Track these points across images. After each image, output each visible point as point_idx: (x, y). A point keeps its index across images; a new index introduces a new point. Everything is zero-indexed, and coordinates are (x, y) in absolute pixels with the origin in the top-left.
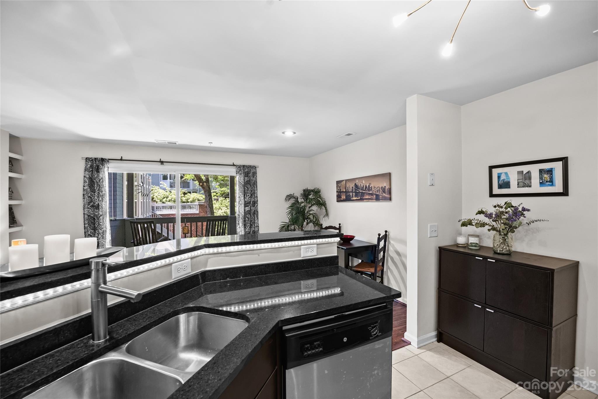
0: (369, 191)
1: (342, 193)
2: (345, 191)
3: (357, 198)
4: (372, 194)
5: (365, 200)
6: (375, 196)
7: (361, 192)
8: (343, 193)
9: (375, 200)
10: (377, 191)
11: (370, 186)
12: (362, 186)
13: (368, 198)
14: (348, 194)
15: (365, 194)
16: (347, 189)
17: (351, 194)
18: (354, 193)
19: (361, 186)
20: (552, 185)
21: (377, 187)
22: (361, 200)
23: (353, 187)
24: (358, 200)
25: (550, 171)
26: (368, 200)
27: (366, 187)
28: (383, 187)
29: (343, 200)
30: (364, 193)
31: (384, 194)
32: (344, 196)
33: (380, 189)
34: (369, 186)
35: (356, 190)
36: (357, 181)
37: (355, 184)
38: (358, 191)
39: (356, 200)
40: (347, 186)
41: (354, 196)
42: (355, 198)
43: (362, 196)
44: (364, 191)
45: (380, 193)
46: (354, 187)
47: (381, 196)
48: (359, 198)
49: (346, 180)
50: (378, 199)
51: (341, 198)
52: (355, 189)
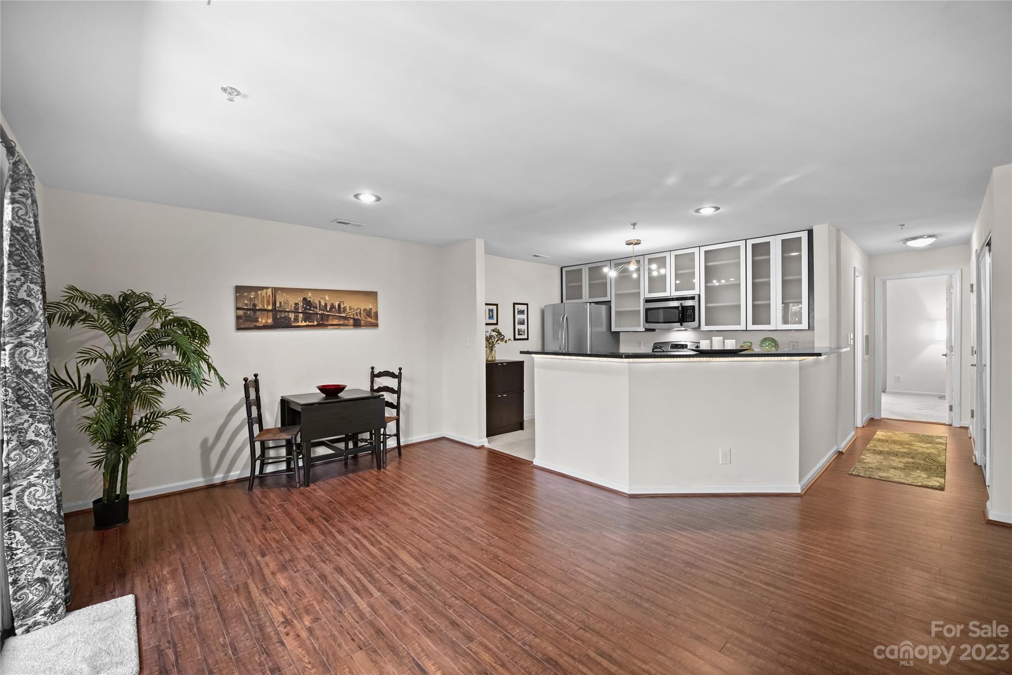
0: (339, 312)
1: (258, 313)
2: (270, 308)
3: (311, 324)
4: (345, 318)
5: (329, 327)
6: (352, 321)
7: (319, 314)
8: (266, 312)
9: (352, 327)
10: (357, 315)
11: (342, 306)
12: (323, 304)
13: (337, 323)
14: (283, 315)
15: (330, 317)
16: (278, 305)
17: (292, 316)
18: (301, 315)
19: (320, 304)
20: (493, 319)
21: (356, 308)
22: (321, 325)
23: (296, 304)
24: (313, 326)
25: (492, 311)
26: (336, 327)
27: (332, 307)
28: (368, 309)
29: (264, 326)
30: (329, 315)
31: (369, 319)
32: (268, 318)
33: (362, 312)
34: (339, 306)
35: (306, 309)
36: (310, 294)
37: (305, 299)
38: (313, 311)
39: (307, 326)
40: (280, 298)
41: (300, 319)
42: (304, 324)
43: (322, 320)
44: (327, 312)
45: (362, 317)
46: (301, 304)
47: (362, 322)
48: (316, 323)
49: (275, 290)
50: (357, 324)
51: (258, 321)
52: (303, 307)
